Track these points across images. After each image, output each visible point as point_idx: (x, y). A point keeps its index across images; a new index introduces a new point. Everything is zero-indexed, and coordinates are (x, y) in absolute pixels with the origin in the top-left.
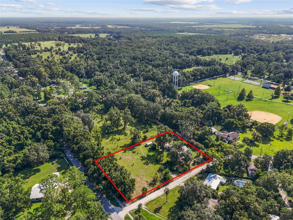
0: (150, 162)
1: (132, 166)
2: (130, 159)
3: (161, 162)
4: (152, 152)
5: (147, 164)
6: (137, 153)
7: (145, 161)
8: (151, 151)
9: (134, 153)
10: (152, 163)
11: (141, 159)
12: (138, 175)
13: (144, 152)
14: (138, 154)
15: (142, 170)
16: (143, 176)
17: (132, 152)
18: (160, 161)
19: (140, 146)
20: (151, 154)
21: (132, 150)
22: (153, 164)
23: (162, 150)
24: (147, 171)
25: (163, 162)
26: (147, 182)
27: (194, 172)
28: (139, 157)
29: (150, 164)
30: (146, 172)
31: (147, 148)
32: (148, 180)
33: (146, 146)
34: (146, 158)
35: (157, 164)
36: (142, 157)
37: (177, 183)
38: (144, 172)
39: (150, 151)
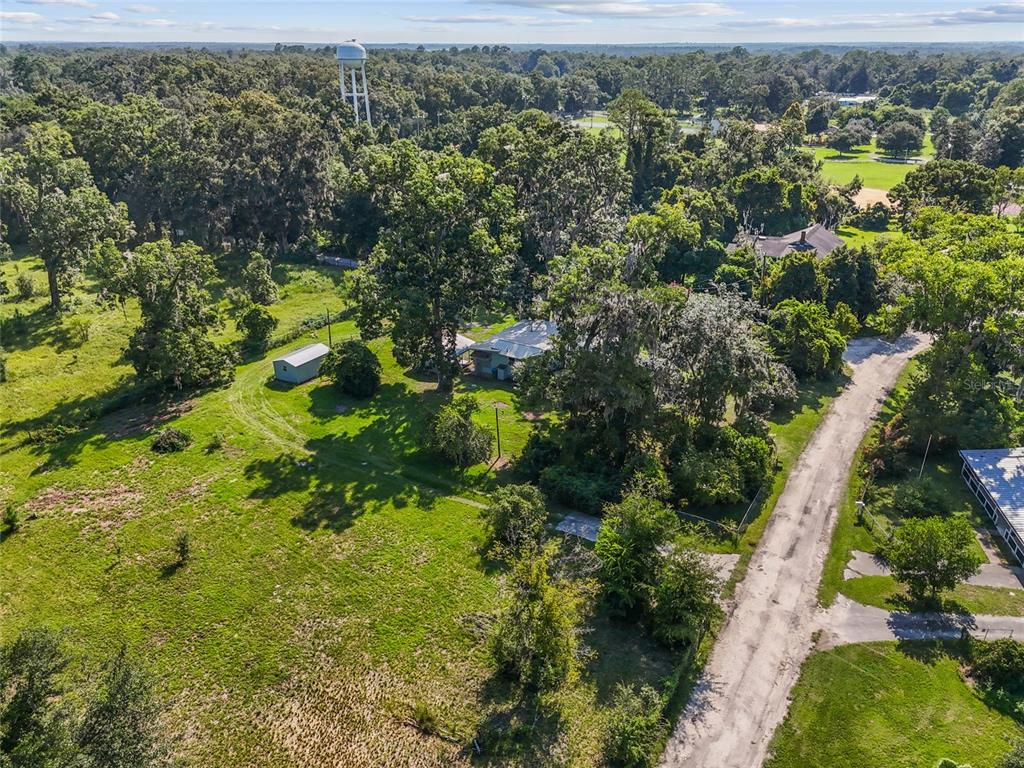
0: (357, 490)
1: (169, 571)
2: (128, 514)
3: (474, 471)
4: (348, 413)
5: (333, 518)
6: (198, 443)
7: (304, 496)
8: (342, 409)
9: (174, 448)
10: (387, 491)
11: (259, 482)
12: (274, 659)
13: (274, 429)
14: (214, 447)
15: (308, 590)
16: (336, 653)
17: (144, 445)
18: (468, 460)
19: (221, 392)
20: (349, 425)
21: (141, 436)
22: (400, 505)
23: (434, 386)
24: (364, 589)
25: (498, 461)
26: (425, 726)
27: (820, 477)
28: (228, 472)
29: (369, 505)
30: (361, 602)
31: (292, 393)
32: (436, 698)
33: (282, 381)
34: (308, 469)
35: (450, 492)
36: (268, 468)
37: (779, 626)
38: (338, 607)
39: (324, 405)
